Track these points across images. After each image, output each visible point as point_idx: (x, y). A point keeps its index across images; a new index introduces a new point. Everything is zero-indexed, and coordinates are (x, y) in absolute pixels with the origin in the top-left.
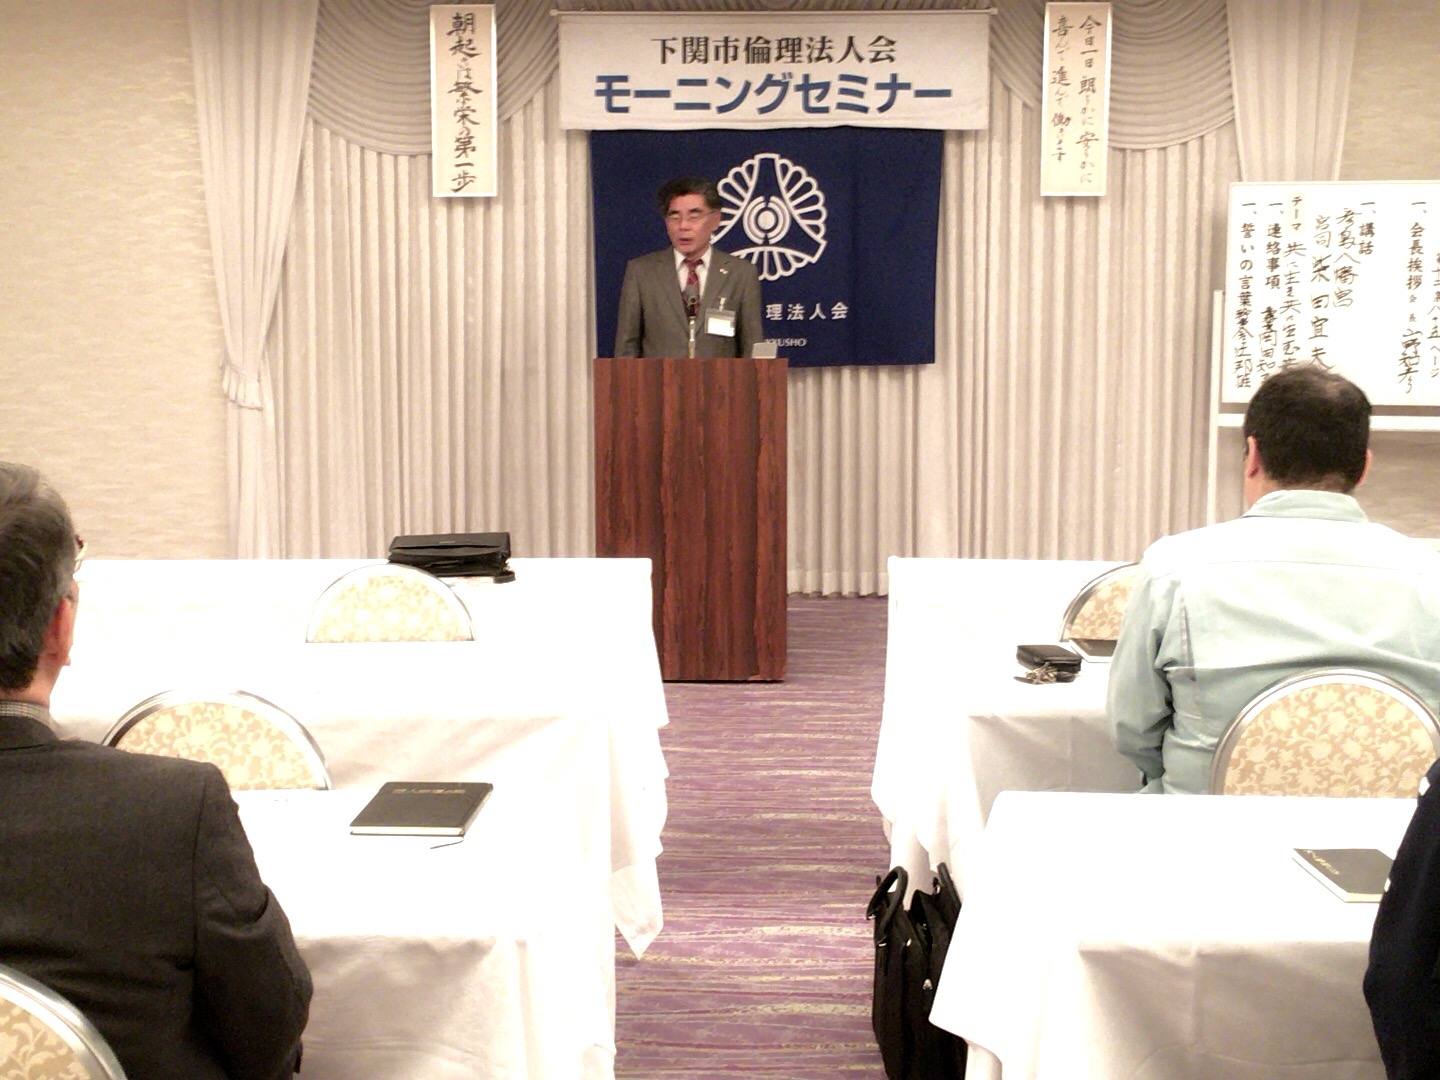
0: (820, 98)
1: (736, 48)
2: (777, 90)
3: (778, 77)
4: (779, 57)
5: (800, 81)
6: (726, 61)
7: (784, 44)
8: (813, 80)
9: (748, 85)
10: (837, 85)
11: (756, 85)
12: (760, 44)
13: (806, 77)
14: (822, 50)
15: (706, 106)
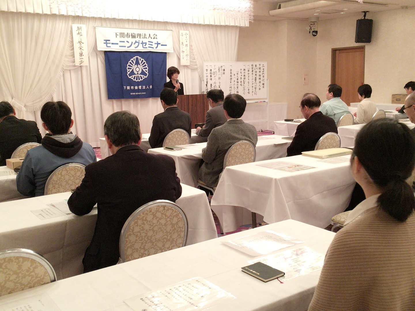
0: (145, 45)
1: (129, 35)
2: (138, 44)
3: (137, 41)
4: (137, 37)
5: (141, 42)
6: (128, 38)
7: (138, 35)
8: (143, 42)
9: (132, 42)
10: (148, 43)
11: (134, 43)
12: (134, 35)
13: (142, 41)
14: (145, 36)
15: (125, 47)
